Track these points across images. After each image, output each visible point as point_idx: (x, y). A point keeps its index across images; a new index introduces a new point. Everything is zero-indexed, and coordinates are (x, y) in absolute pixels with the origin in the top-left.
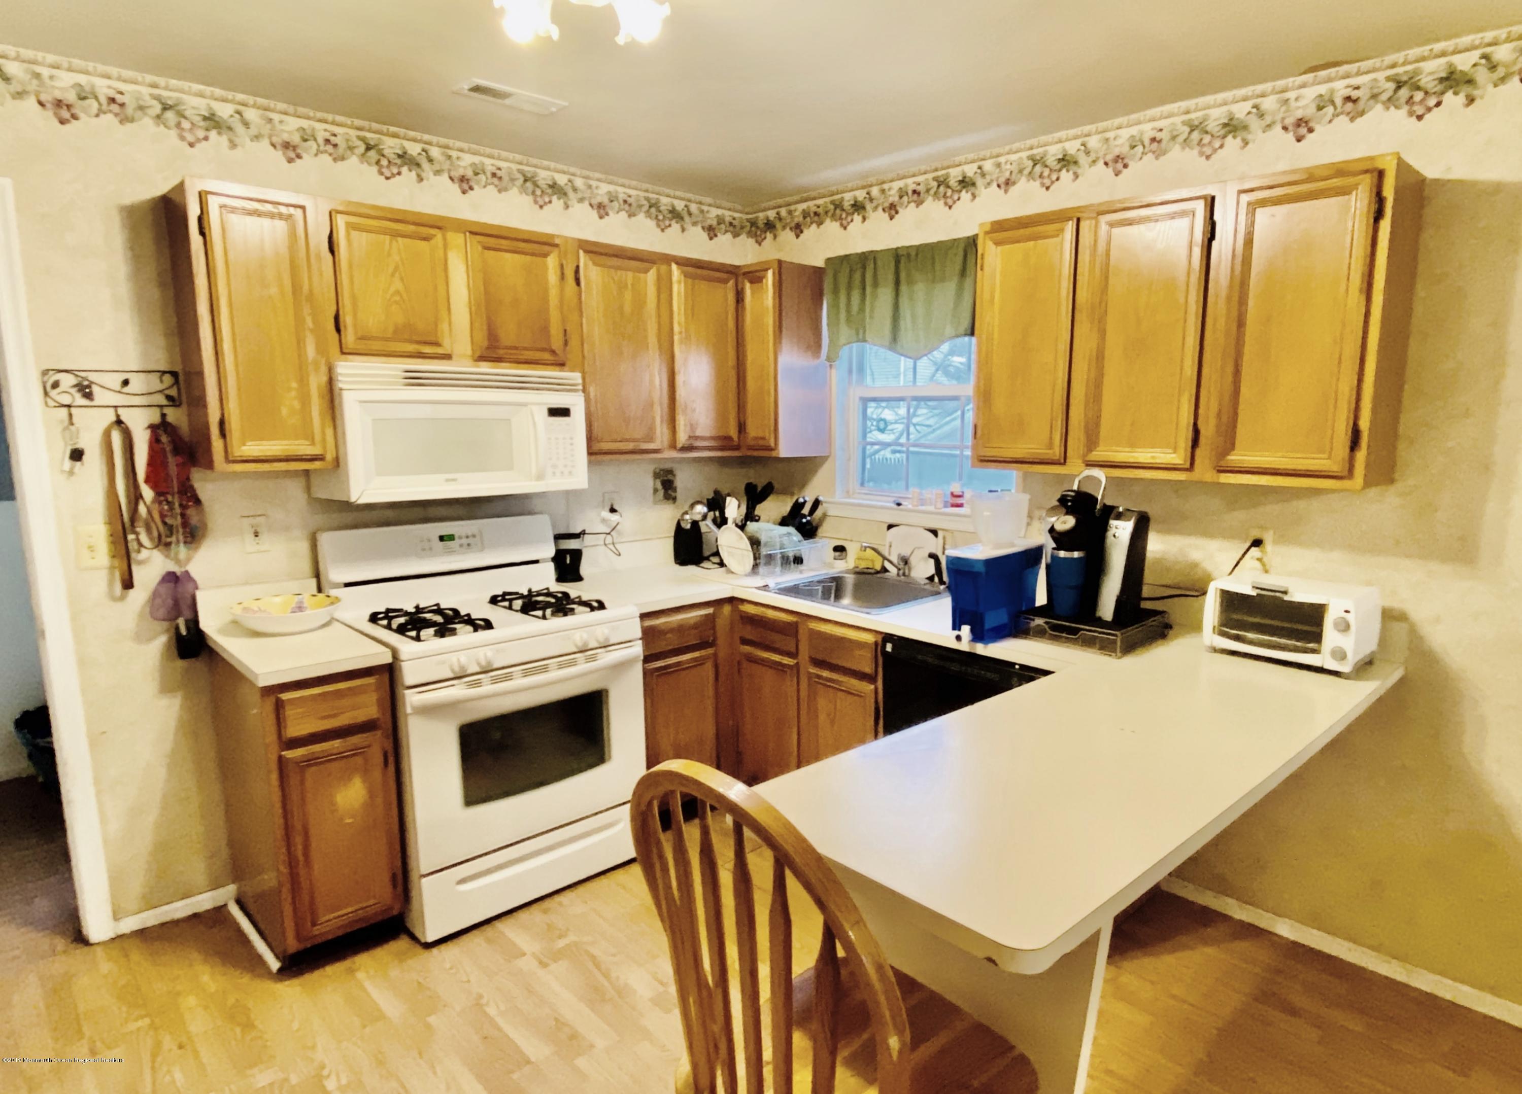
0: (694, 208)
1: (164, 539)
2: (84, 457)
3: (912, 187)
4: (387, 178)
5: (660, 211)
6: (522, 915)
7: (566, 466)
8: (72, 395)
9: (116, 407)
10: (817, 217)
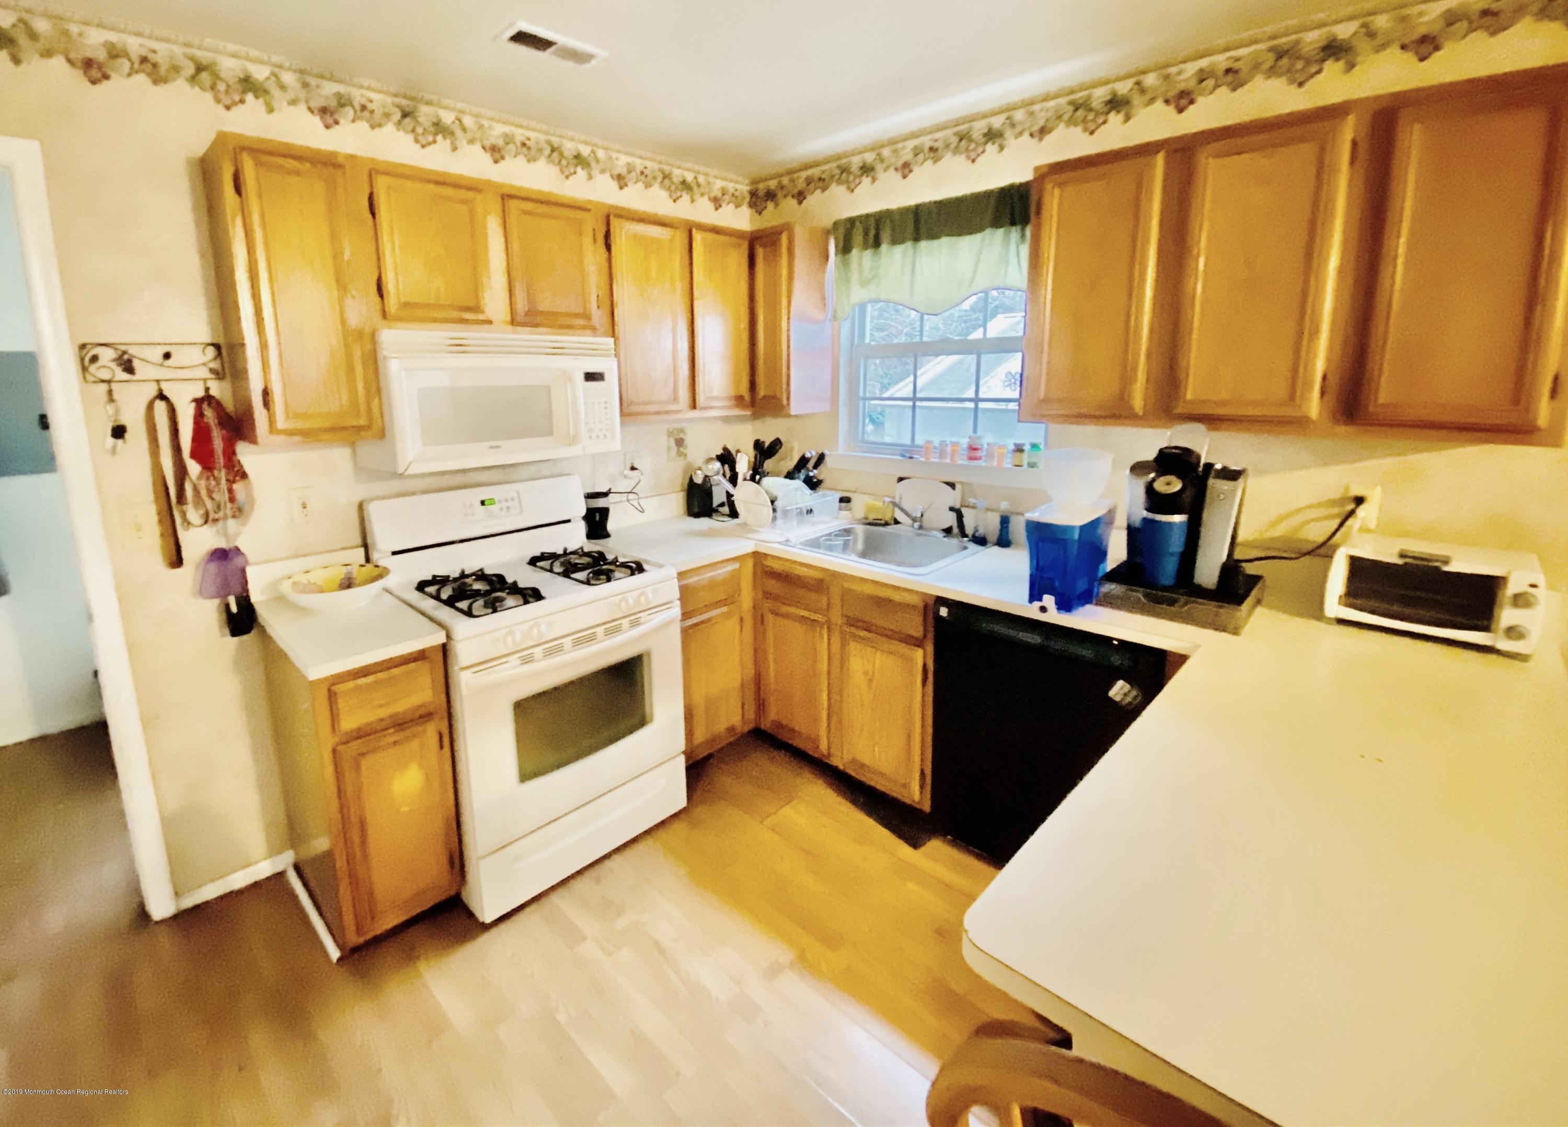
0: (701, 179)
1: (212, 516)
2: (127, 435)
3: (928, 145)
4: (423, 146)
5: (673, 183)
6: (576, 885)
7: (601, 430)
8: (113, 370)
9: (158, 381)
10: (822, 183)
